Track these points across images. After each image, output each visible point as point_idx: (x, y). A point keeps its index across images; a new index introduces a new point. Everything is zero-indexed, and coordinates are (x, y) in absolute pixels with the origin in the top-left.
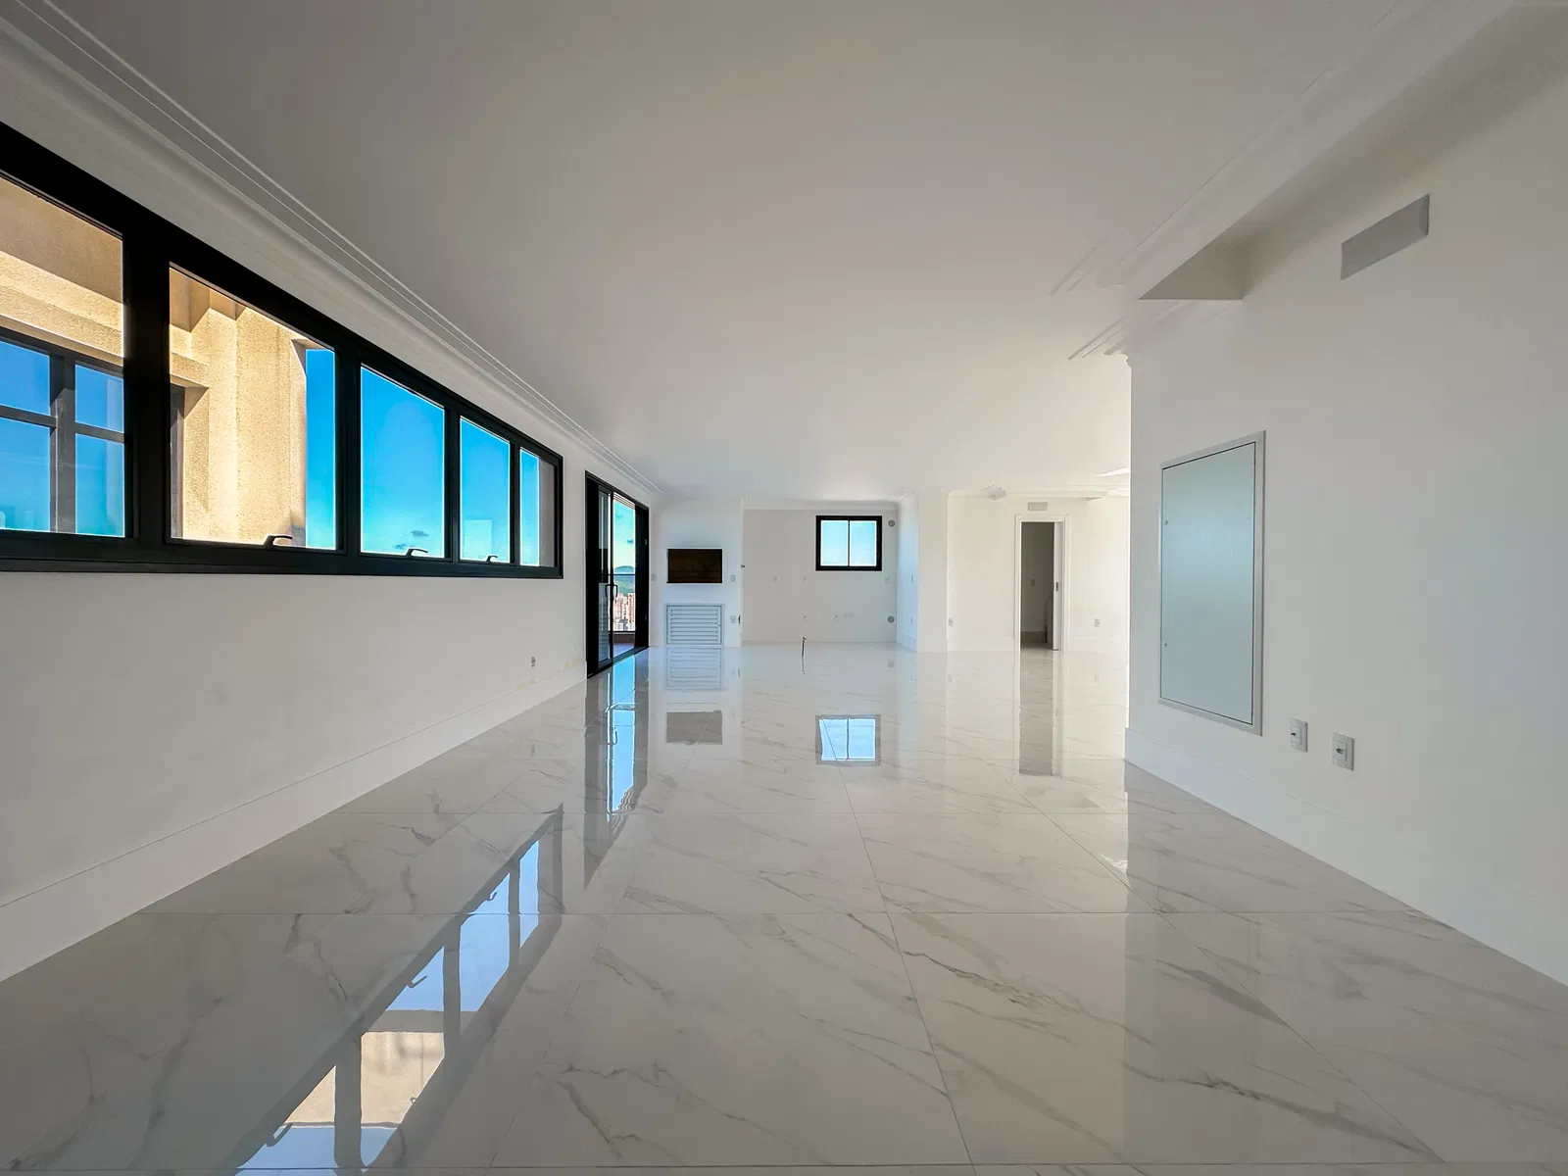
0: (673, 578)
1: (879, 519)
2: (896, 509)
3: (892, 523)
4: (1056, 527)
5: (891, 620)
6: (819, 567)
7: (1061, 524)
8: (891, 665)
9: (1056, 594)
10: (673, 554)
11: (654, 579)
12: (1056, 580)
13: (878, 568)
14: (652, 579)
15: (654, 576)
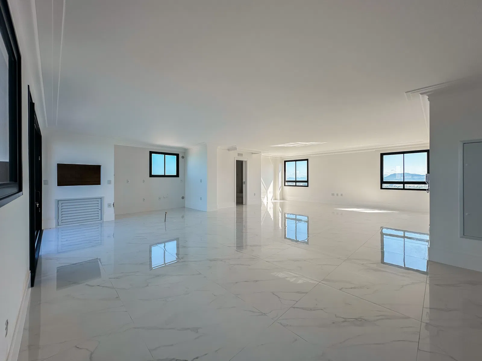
0: (61, 183)
1: (177, 155)
2: (186, 151)
3: (183, 157)
4: (244, 163)
5: (183, 198)
6: (151, 176)
7: (246, 162)
8: (183, 217)
9: (244, 185)
10: (61, 167)
11: (46, 183)
12: (244, 181)
13: (177, 176)
14: (45, 184)
15: (46, 181)
